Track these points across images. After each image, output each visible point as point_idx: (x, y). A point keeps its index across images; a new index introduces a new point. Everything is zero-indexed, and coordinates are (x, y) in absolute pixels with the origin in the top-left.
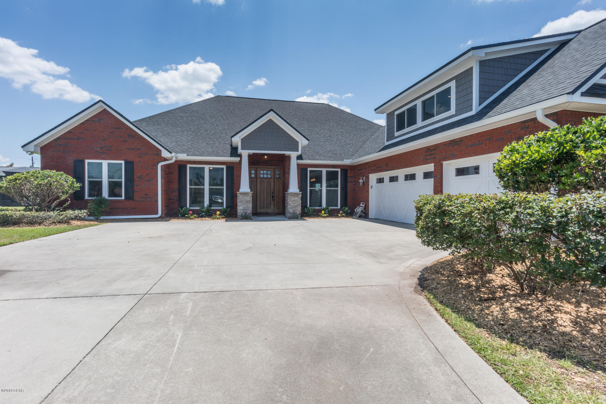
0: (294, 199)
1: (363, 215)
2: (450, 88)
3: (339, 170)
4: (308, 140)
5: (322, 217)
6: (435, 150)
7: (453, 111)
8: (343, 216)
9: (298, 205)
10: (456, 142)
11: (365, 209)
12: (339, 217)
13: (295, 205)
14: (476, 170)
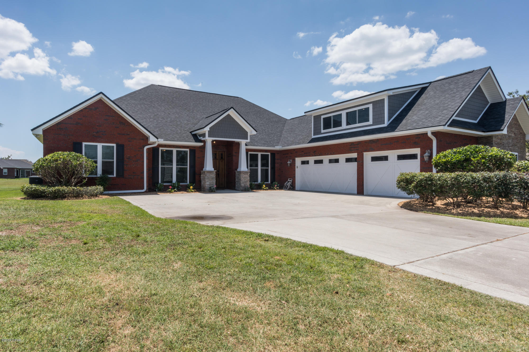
0: (245, 176)
1: (291, 188)
2: (368, 108)
3: (269, 154)
4: (256, 131)
5: (264, 189)
6: (357, 145)
7: (371, 122)
8: (277, 189)
9: (247, 181)
10: (374, 141)
11: (292, 183)
12: (275, 189)
13: (245, 180)
14: (385, 158)
